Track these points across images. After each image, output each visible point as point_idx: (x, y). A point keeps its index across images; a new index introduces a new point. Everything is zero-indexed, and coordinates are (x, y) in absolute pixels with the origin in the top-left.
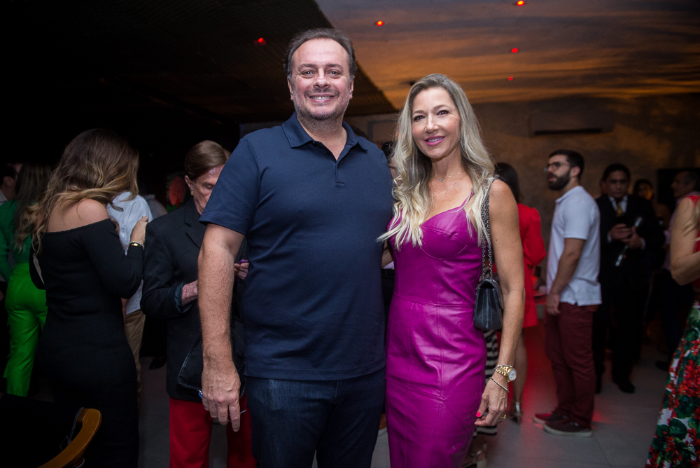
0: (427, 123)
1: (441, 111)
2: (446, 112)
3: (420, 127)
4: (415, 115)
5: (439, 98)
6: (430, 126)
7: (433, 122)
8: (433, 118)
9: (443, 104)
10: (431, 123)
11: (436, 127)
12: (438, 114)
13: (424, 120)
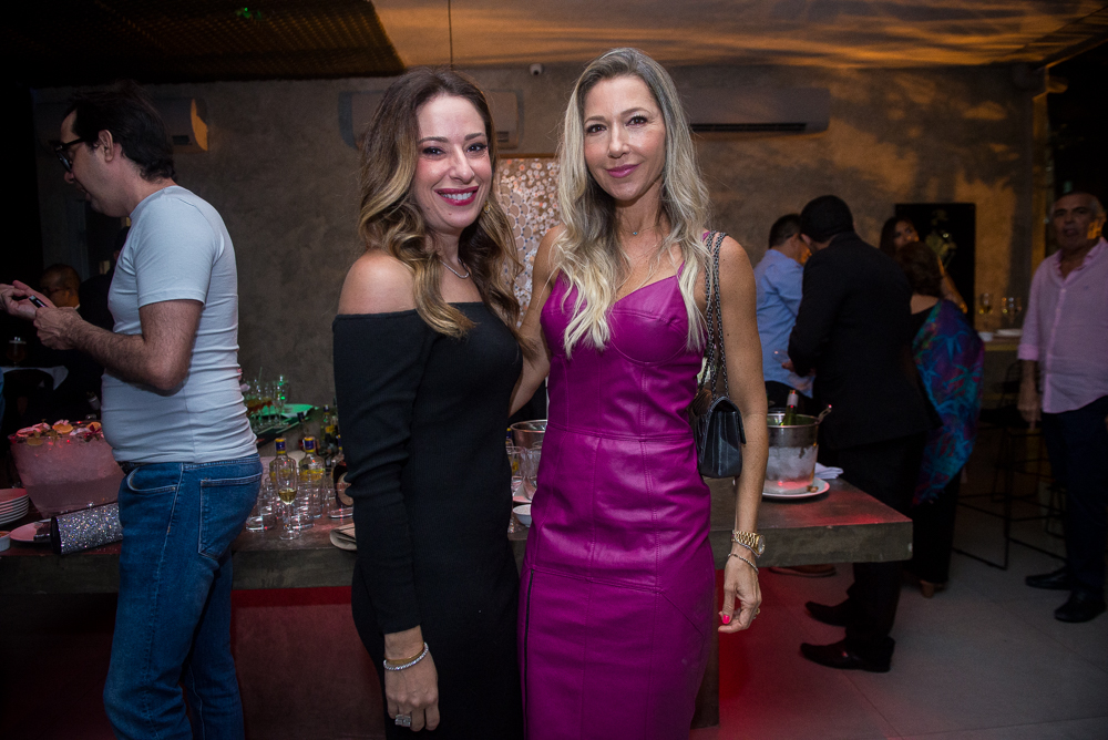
0: (610, 141)
1: (634, 119)
2: (641, 120)
3: (599, 146)
4: (589, 124)
5: (631, 94)
6: (616, 146)
7: (620, 138)
8: (620, 130)
9: (638, 106)
10: (618, 139)
11: (626, 148)
12: (628, 124)
13: (604, 134)
